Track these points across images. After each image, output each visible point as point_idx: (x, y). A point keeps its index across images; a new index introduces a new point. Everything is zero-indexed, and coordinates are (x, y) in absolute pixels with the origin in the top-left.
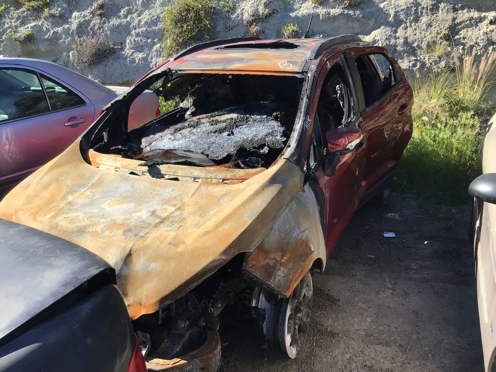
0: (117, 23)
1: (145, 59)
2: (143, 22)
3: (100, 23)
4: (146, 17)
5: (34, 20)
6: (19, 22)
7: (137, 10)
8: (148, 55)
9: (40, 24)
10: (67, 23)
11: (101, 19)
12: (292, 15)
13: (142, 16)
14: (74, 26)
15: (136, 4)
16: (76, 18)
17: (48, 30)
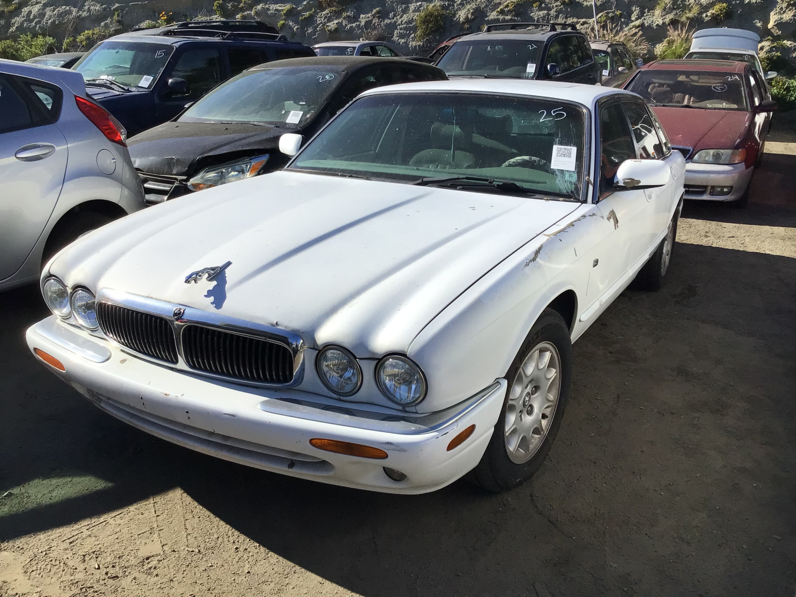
0: (389, 22)
1: (406, 43)
2: (404, 22)
3: (378, 22)
4: (405, 18)
5: (336, 19)
6: (326, 20)
7: (399, 15)
8: (407, 40)
9: (340, 21)
10: (358, 21)
11: (379, 19)
12: (486, 19)
13: (403, 18)
14: (363, 24)
15: (398, 10)
16: (363, 19)
17: (346, 25)
